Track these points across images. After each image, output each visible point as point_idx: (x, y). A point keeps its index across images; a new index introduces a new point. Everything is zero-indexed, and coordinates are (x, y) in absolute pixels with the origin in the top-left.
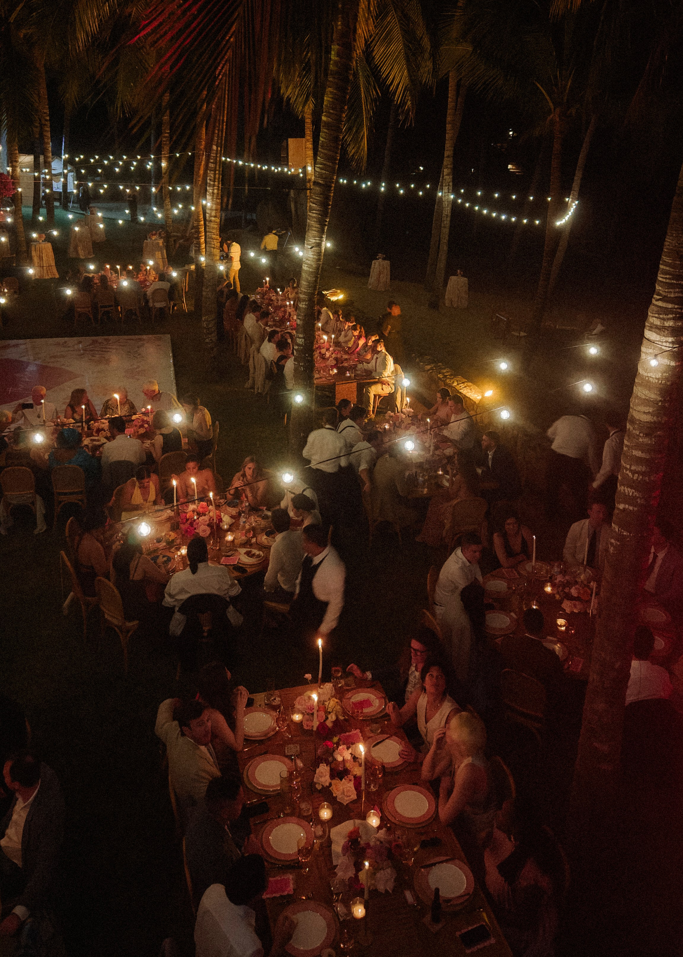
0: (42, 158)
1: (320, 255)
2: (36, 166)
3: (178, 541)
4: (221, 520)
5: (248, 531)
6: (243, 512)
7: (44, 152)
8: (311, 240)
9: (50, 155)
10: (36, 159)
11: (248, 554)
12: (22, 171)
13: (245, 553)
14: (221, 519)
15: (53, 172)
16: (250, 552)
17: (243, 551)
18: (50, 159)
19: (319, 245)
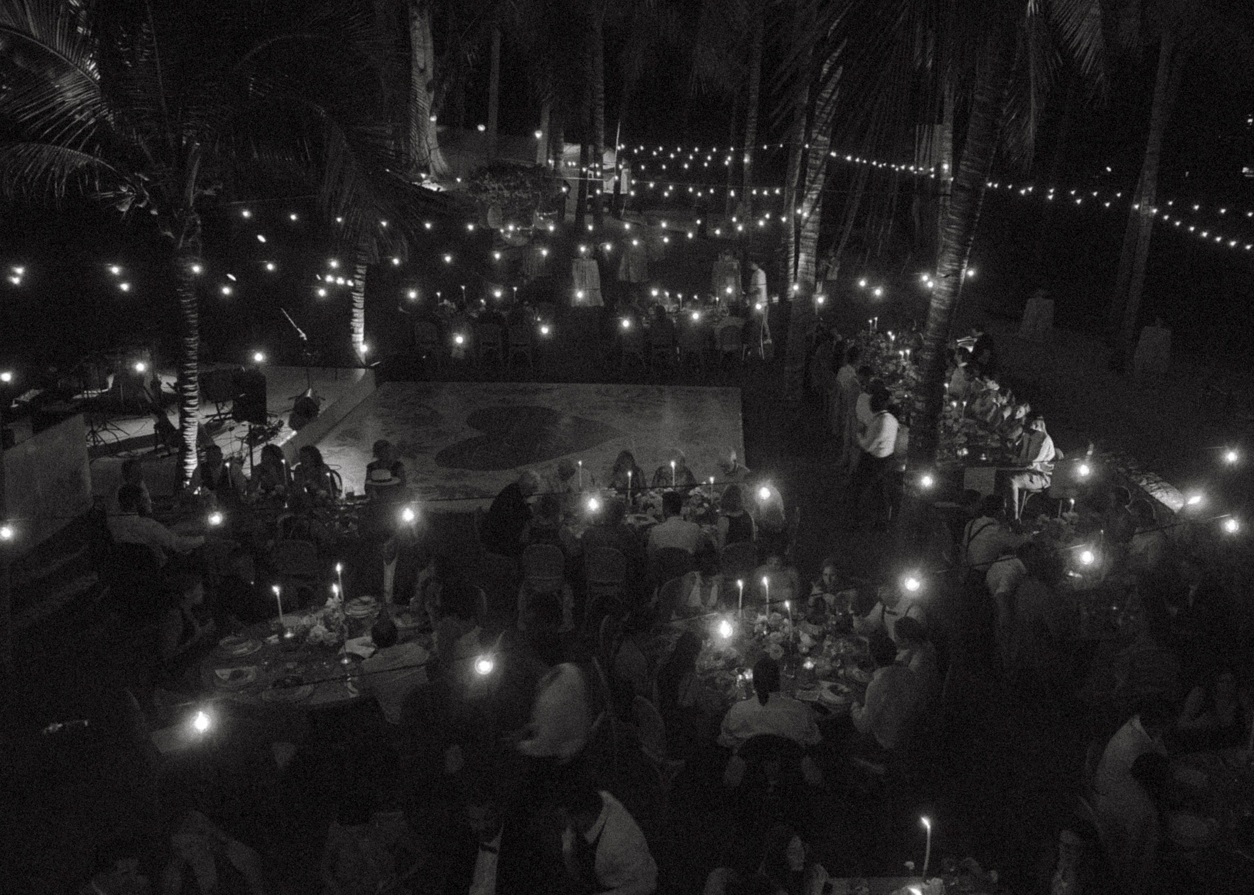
0: (591, 149)
1: (958, 287)
2: (584, 159)
3: (741, 662)
4: (798, 640)
5: (834, 659)
6: (830, 633)
7: (594, 141)
8: (945, 265)
9: (602, 144)
10: (584, 152)
11: (833, 689)
12: (566, 165)
13: (828, 688)
14: (799, 638)
15: (605, 167)
16: (836, 687)
17: (826, 684)
18: (602, 151)
19: (957, 273)
